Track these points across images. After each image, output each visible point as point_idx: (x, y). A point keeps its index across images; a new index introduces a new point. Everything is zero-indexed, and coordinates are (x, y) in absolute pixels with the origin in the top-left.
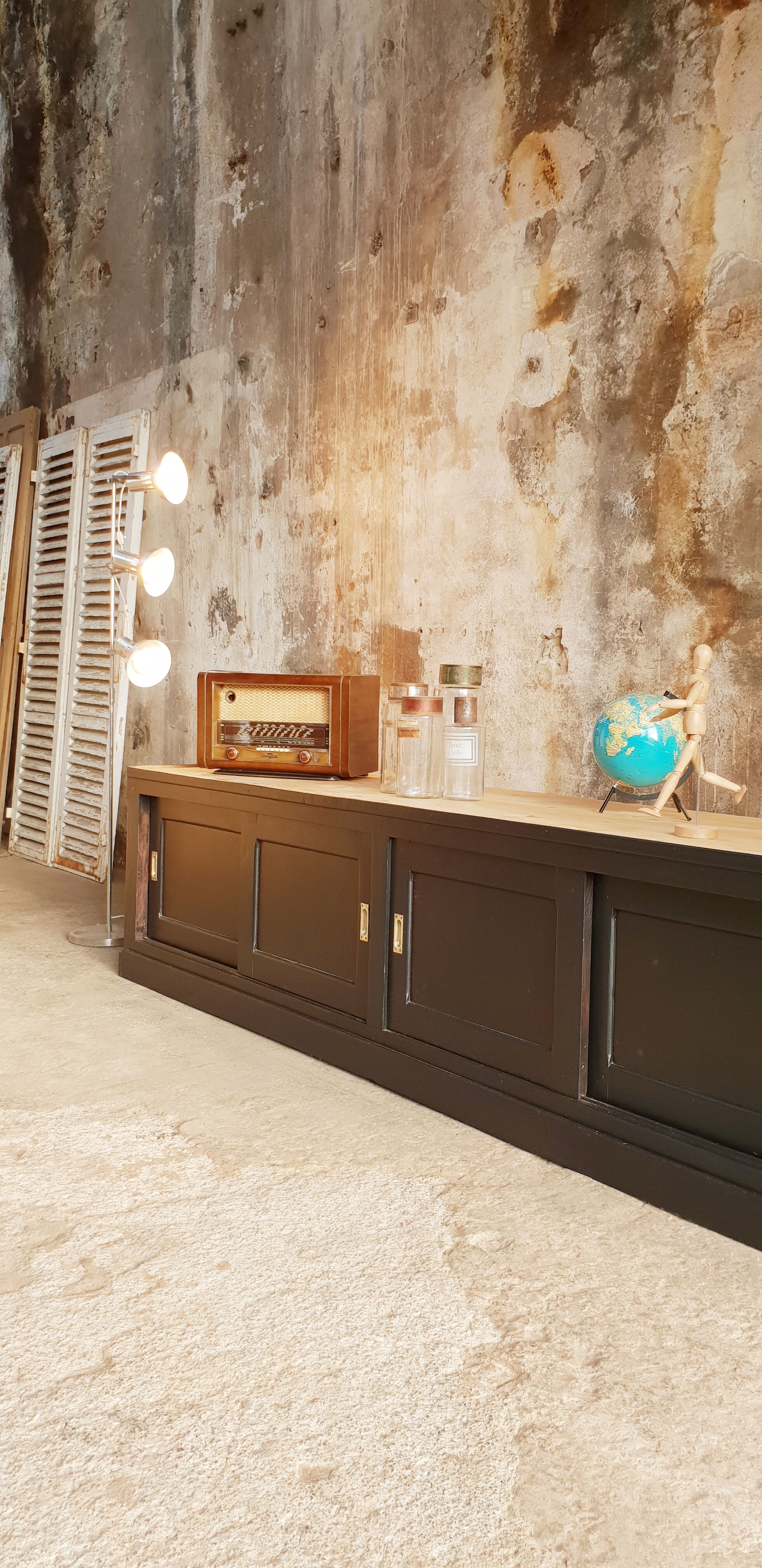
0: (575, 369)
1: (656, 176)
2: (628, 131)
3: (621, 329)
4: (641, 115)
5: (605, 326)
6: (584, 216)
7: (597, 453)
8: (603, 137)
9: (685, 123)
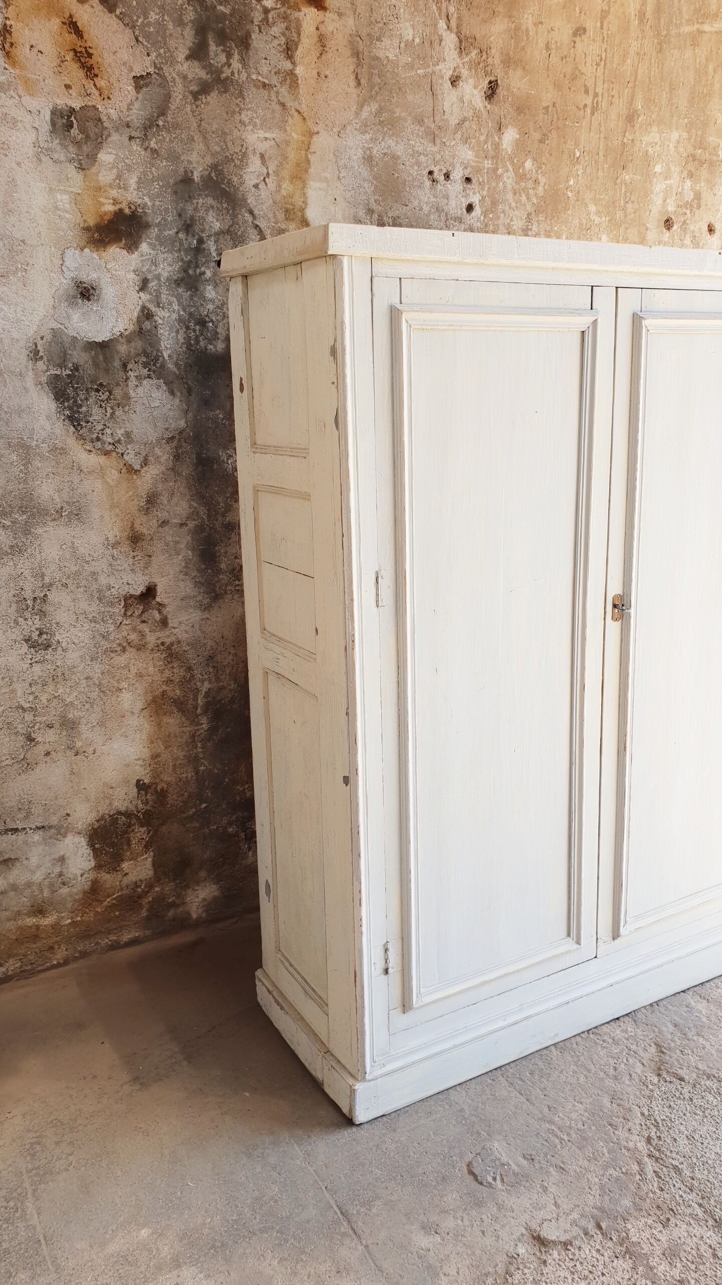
0: (148, 310)
1: (236, 131)
2: (196, 63)
3: (206, 280)
4: (212, 54)
5: (186, 271)
6: (145, 135)
7: (188, 405)
8: (162, 51)
9: (266, 92)
